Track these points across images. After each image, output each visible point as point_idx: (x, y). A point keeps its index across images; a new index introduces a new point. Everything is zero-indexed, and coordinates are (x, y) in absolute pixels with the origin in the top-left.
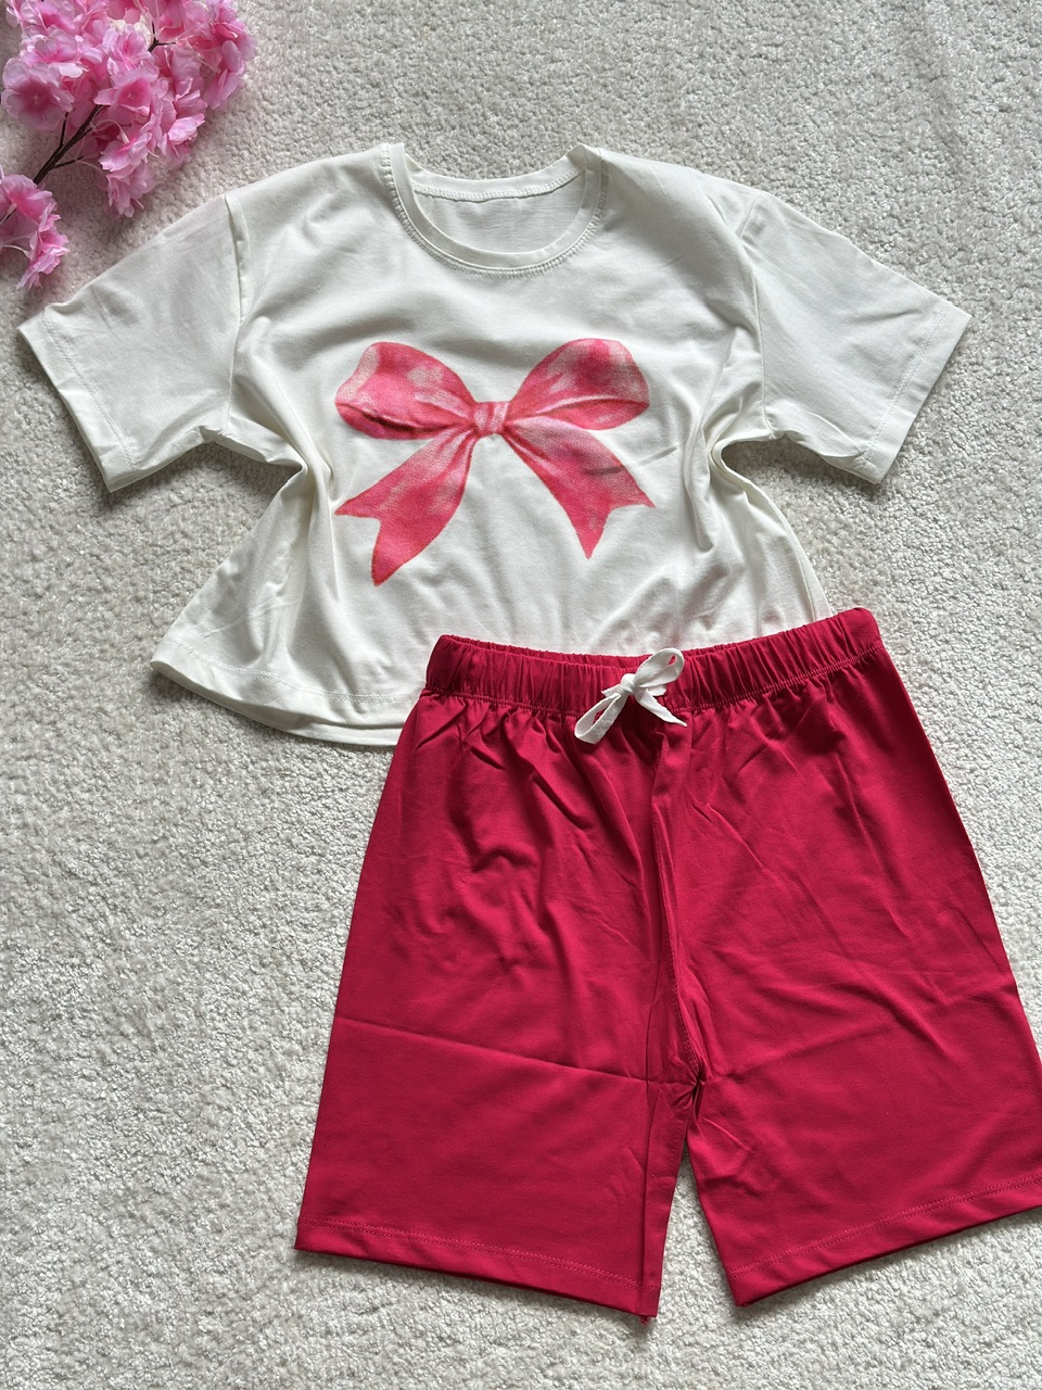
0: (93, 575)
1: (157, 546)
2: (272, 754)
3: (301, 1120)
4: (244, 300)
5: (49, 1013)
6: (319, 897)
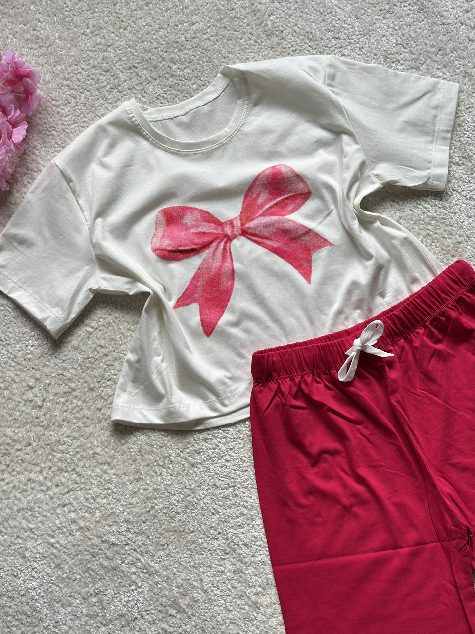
0: (64, 385)
1: (90, 358)
2: (189, 444)
3: (276, 625)
4: (85, 213)
5: (130, 619)
6: (241, 508)
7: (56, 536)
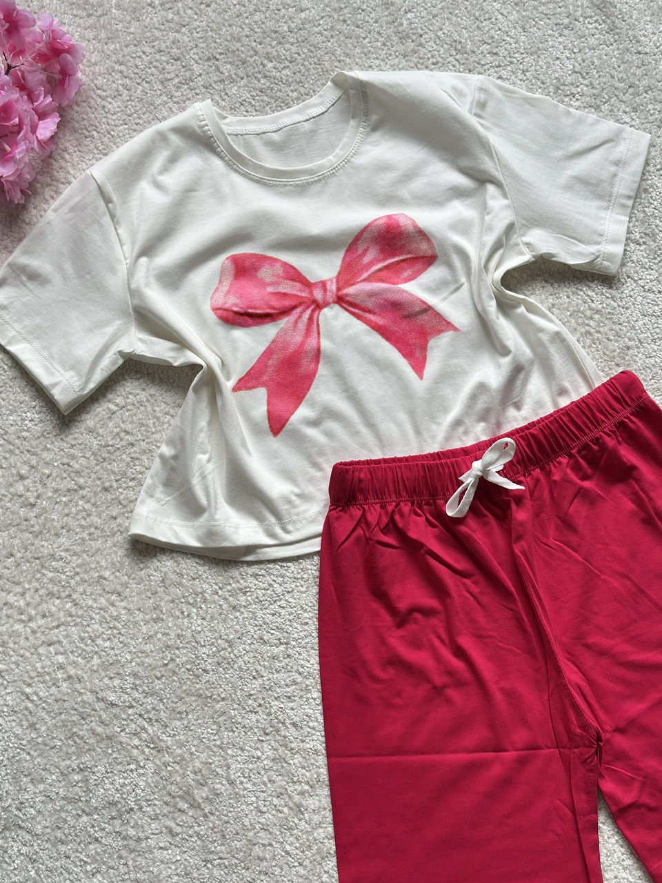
0: (68, 479)
1: (109, 446)
2: (233, 578)
3: (323, 839)
4: (124, 247)
5: (124, 809)
6: (293, 674)
7: (34, 684)
